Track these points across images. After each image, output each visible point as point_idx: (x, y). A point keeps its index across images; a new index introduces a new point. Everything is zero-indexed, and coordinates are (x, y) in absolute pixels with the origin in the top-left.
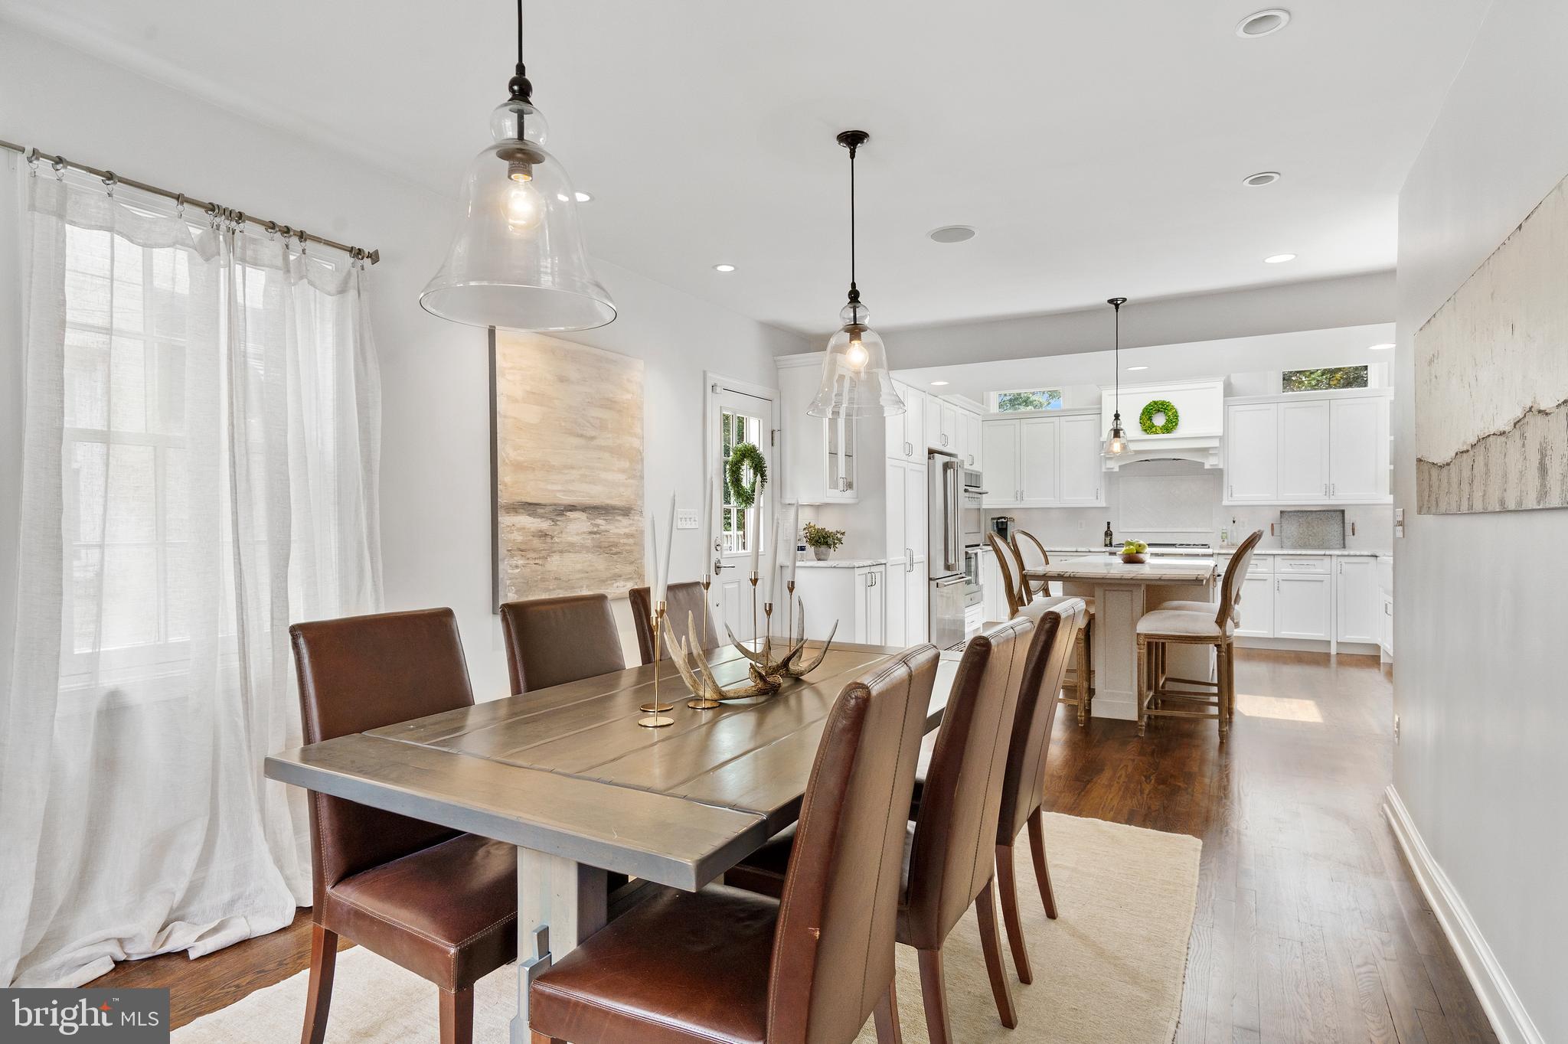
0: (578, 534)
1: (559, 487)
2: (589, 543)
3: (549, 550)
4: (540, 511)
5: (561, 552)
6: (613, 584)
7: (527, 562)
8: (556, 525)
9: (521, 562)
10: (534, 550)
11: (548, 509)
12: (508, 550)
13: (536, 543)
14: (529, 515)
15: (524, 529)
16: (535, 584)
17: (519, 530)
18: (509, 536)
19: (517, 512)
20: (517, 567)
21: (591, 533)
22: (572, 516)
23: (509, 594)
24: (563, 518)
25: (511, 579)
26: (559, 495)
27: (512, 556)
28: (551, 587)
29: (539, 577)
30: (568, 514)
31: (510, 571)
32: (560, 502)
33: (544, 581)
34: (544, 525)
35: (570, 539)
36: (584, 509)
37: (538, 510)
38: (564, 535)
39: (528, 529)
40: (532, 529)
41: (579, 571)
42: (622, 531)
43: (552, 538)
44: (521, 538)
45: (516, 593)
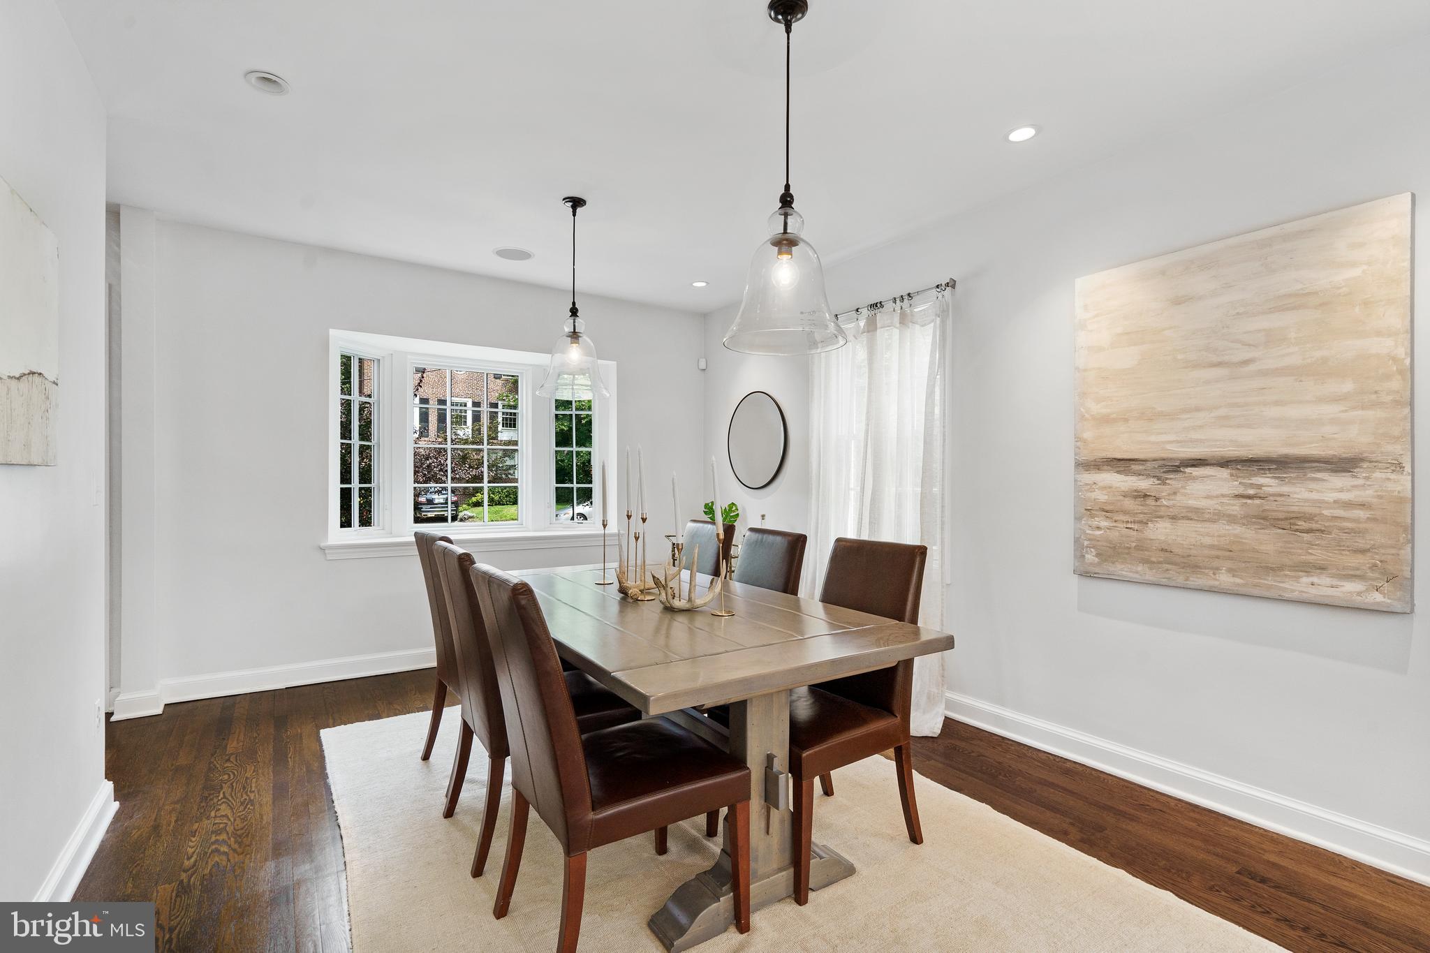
0: (1208, 497)
1: (1172, 437)
2: (1236, 508)
3: (1151, 514)
4: (1135, 467)
5: (1174, 518)
6: (1300, 577)
7: (1115, 524)
8: (1164, 484)
9: (1104, 524)
10: (1125, 512)
11: (1149, 465)
12: (1086, 510)
13: (1129, 504)
14: (1118, 472)
15: (1110, 487)
16: (1126, 551)
17: (1104, 488)
18: (1089, 494)
19: (1098, 469)
20: (1098, 528)
21: (1238, 496)
22: (1194, 474)
23: (1086, 556)
24: (1179, 476)
25: (1089, 540)
26: (1168, 447)
27: (1092, 516)
28: (1153, 559)
29: (1134, 544)
30: (1188, 470)
31: (1088, 532)
32: (1171, 456)
33: (1138, 550)
34: (1144, 484)
35: (1192, 503)
36: (1224, 463)
37: (1133, 467)
38: (1179, 497)
39: (1117, 488)
40: (1123, 489)
41: (1212, 547)
42: (1331, 496)
43: (1157, 499)
44: (1106, 497)
45: (1098, 555)
